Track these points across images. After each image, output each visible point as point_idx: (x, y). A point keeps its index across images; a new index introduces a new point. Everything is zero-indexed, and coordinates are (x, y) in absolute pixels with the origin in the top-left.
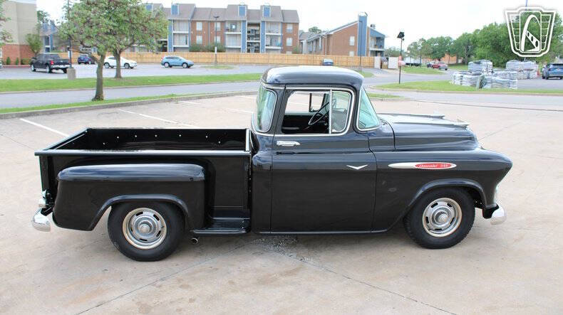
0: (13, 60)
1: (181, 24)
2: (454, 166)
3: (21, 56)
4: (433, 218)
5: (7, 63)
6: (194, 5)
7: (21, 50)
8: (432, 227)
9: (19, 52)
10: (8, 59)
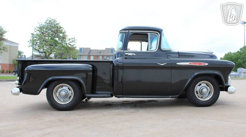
0: (5, 71)
1: (84, 57)
2: (207, 64)
3: (9, 69)
4: (200, 91)
5: (3, 72)
6: (90, 48)
7: (9, 66)
8: (199, 96)
9: (8, 68)
10: (3, 70)
